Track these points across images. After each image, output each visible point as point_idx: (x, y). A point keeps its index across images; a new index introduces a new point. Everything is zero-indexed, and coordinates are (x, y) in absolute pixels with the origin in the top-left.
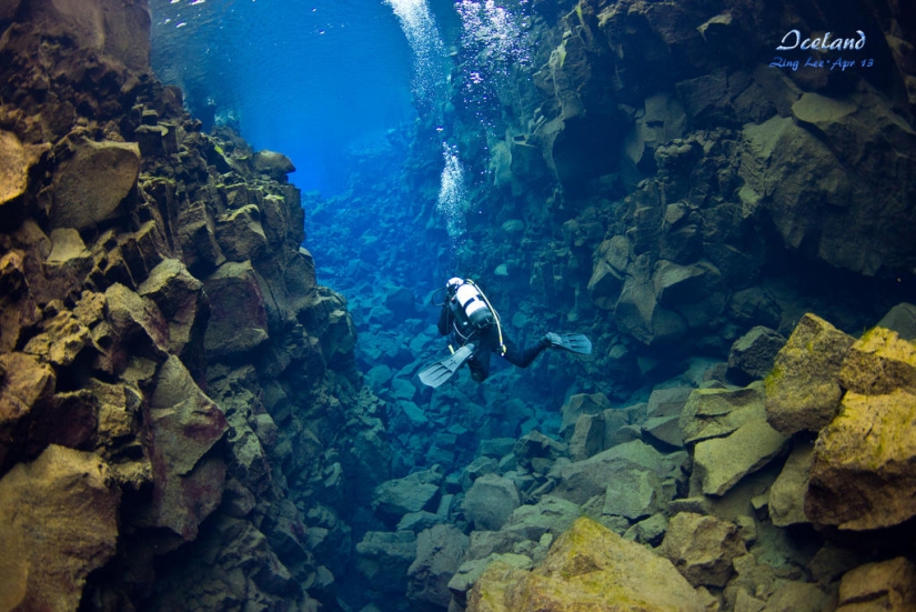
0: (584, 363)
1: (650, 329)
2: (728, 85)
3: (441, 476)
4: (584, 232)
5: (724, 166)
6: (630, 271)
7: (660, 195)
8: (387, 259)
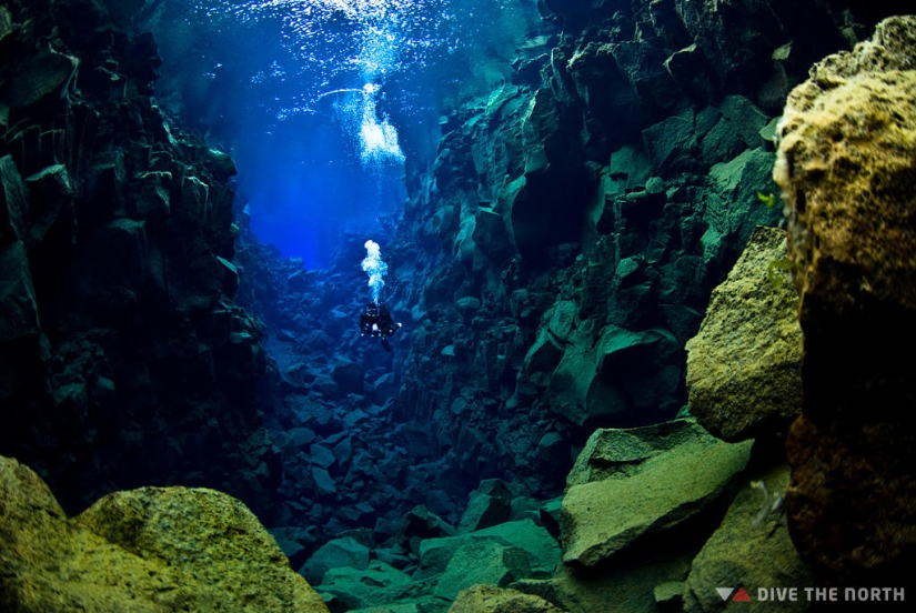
0: (514, 454)
1: (585, 405)
2: (694, 124)
3: (314, 539)
4: (532, 302)
5: (689, 212)
6: (572, 338)
7: (614, 250)
8: (350, 338)
